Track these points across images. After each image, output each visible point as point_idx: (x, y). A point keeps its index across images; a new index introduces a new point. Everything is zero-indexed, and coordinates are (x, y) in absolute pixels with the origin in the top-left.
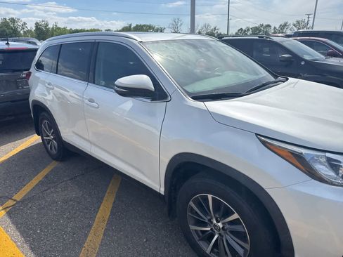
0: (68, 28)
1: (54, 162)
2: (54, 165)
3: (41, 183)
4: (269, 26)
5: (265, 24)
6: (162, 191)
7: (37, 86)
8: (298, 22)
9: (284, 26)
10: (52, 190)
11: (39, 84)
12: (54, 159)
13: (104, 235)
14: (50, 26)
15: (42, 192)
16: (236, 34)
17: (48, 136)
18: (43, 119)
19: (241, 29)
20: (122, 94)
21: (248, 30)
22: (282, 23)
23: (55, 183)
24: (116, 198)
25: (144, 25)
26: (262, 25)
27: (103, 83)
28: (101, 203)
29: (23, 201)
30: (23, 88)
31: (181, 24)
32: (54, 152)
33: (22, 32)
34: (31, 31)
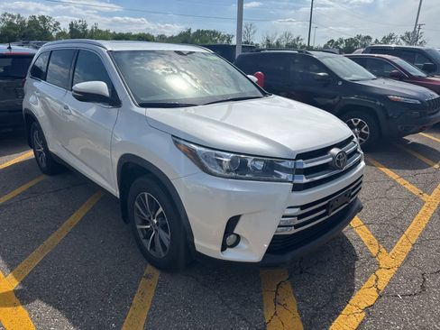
0: (111, 32)
3: (23, 193)
4: (369, 38)
5: (364, 35)
6: (118, 195)
8: (408, 34)
9: (389, 38)
10: (32, 199)
12: (44, 173)
13: (66, 236)
14: (89, 28)
16: (326, 46)
18: (34, 130)
19: (332, 41)
21: (342, 42)
22: (387, 35)
25: (208, 31)
26: (359, 37)
31: (254, 32)
32: (44, 165)
33: (54, 34)
34: (64, 33)
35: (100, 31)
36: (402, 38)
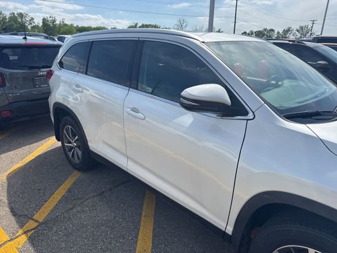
0: (75, 25)
1: (75, 172)
2: (76, 176)
3: (65, 199)
4: (272, 30)
5: (268, 29)
6: (230, 230)
7: (59, 86)
8: (302, 28)
9: (287, 31)
10: (79, 209)
11: (61, 84)
12: (76, 169)
14: (58, 22)
15: (67, 211)
17: (70, 143)
18: (65, 124)
19: (245, 32)
20: (189, 108)
21: (252, 33)
22: (286, 28)
23: (80, 200)
24: (155, 224)
26: (265, 30)
27: (150, 90)
28: (139, 229)
29: (45, 222)
30: (40, 87)
31: (186, 25)
32: (76, 161)
33: (29, 27)
34: (38, 26)
35: (66, 25)
36: (298, 31)
